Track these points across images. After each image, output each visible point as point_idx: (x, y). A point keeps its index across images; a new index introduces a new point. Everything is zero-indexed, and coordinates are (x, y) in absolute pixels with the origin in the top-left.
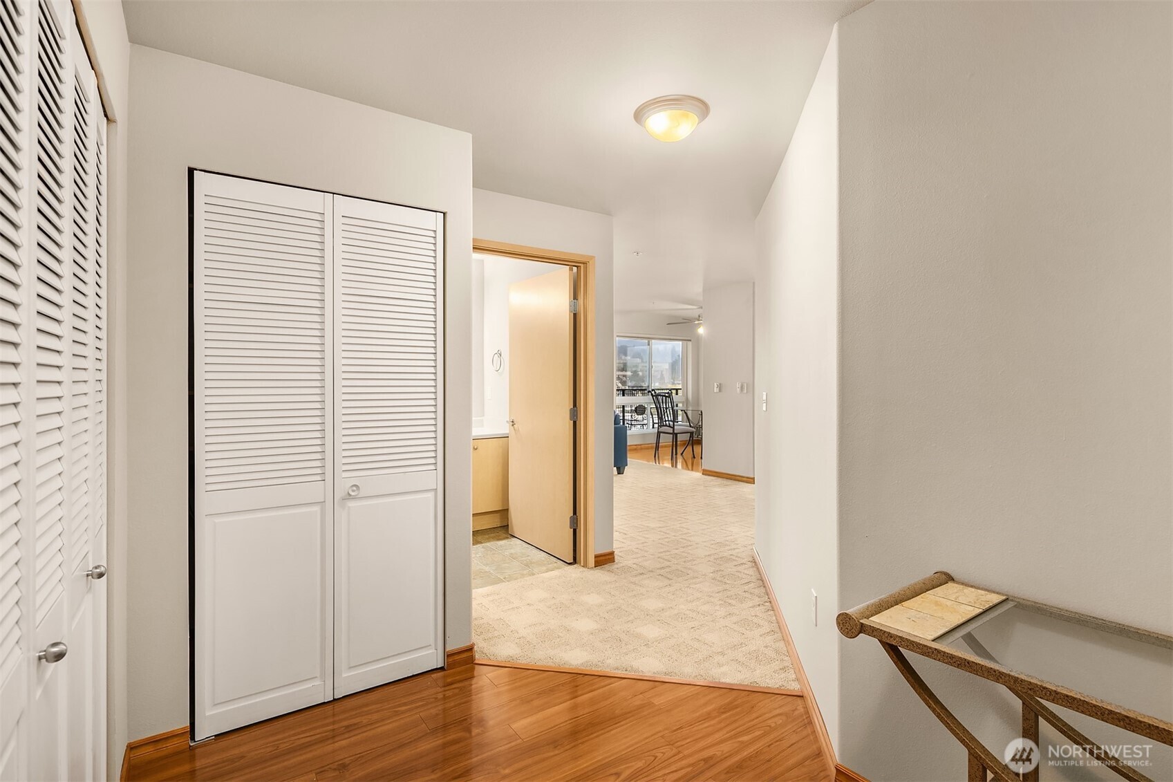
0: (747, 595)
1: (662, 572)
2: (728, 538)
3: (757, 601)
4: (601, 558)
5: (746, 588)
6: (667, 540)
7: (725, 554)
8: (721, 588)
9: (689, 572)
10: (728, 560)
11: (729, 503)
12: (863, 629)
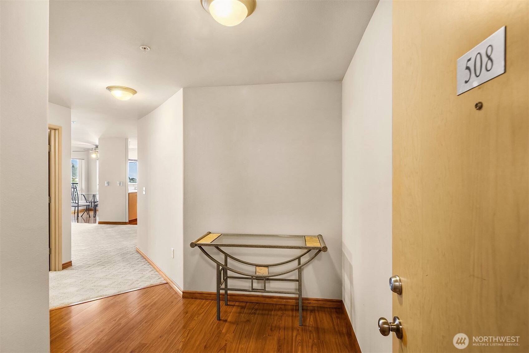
0: (139, 262)
1: (99, 264)
2: (123, 246)
3: (144, 263)
4: (65, 265)
5: (138, 260)
6: (95, 252)
7: (125, 252)
8: (128, 263)
9: (111, 261)
10: (127, 254)
11: (118, 234)
12: (196, 245)
